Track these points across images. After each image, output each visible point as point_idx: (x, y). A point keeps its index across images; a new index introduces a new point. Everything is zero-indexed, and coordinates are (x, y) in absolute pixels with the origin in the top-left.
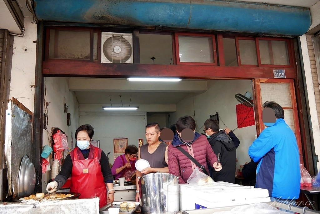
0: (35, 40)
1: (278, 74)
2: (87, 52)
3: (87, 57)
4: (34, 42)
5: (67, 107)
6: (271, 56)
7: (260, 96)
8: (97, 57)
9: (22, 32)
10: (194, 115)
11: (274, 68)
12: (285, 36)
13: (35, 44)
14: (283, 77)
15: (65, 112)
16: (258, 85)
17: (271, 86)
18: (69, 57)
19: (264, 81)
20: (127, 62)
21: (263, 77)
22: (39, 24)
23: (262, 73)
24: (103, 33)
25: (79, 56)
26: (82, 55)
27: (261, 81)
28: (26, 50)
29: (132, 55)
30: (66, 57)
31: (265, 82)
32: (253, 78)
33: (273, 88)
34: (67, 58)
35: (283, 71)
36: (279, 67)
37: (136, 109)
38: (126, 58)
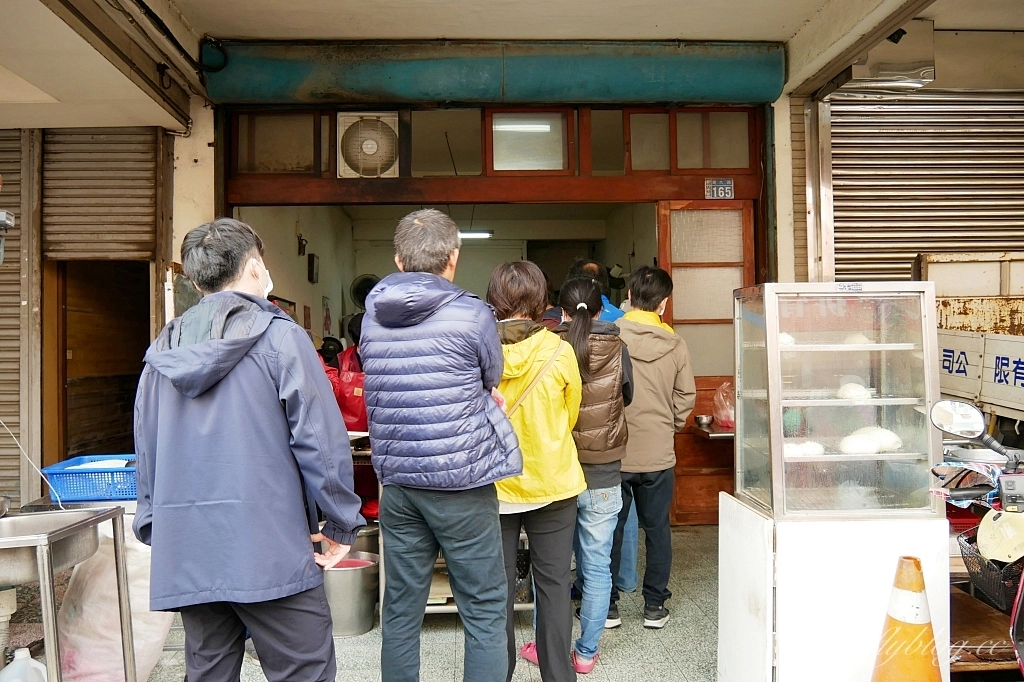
0: (212, 140)
1: (715, 189)
2: (308, 158)
3: (308, 168)
4: (210, 145)
5: (304, 243)
6: (707, 148)
7: (668, 240)
8: (329, 166)
9: (188, 127)
10: (633, 254)
11: (707, 176)
12: (733, 104)
13: (212, 148)
14: (728, 196)
15: (299, 254)
16: (665, 215)
17: (696, 216)
18: (275, 170)
19: (679, 207)
20: (386, 175)
21: (679, 197)
22: (217, 109)
23: (676, 189)
24: (340, 114)
25: (294, 166)
26: (298, 163)
27: (673, 207)
28: (196, 161)
29: (397, 161)
30: (269, 169)
31: (683, 209)
32: (657, 201)
33: (700, 222)
34: (272, 171)
35: (729, 182)
36: (721, 174)
37: (486, 236)
38: (386, 165)
